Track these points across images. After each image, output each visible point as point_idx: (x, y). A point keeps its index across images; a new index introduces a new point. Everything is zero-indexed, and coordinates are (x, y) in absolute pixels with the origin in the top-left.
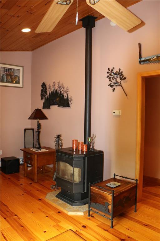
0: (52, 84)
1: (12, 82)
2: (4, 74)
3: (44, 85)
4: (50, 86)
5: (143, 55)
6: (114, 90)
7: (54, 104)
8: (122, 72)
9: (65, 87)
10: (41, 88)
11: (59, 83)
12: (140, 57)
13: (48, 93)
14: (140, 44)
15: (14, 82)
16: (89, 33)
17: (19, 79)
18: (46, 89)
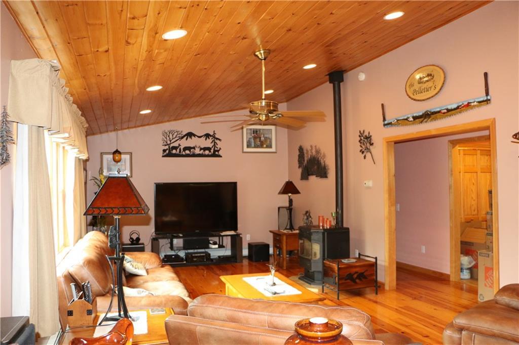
0: (309, 148)
1: (261, 146)
2: (251, 137)
3: (301, 149)
4: (307, 151)
5: (387, 118)
6: (365, 157)
7: (312, 175)
8: (371, 136)
9: (322, 151)
10: (298, 153)
11: (316, 146)
12: (384, 119)
13: (306, 159)
14: (383, 105)
15: (265, 146)
16: (337, 89)
17: (271, 142)
18: (304, 155)
